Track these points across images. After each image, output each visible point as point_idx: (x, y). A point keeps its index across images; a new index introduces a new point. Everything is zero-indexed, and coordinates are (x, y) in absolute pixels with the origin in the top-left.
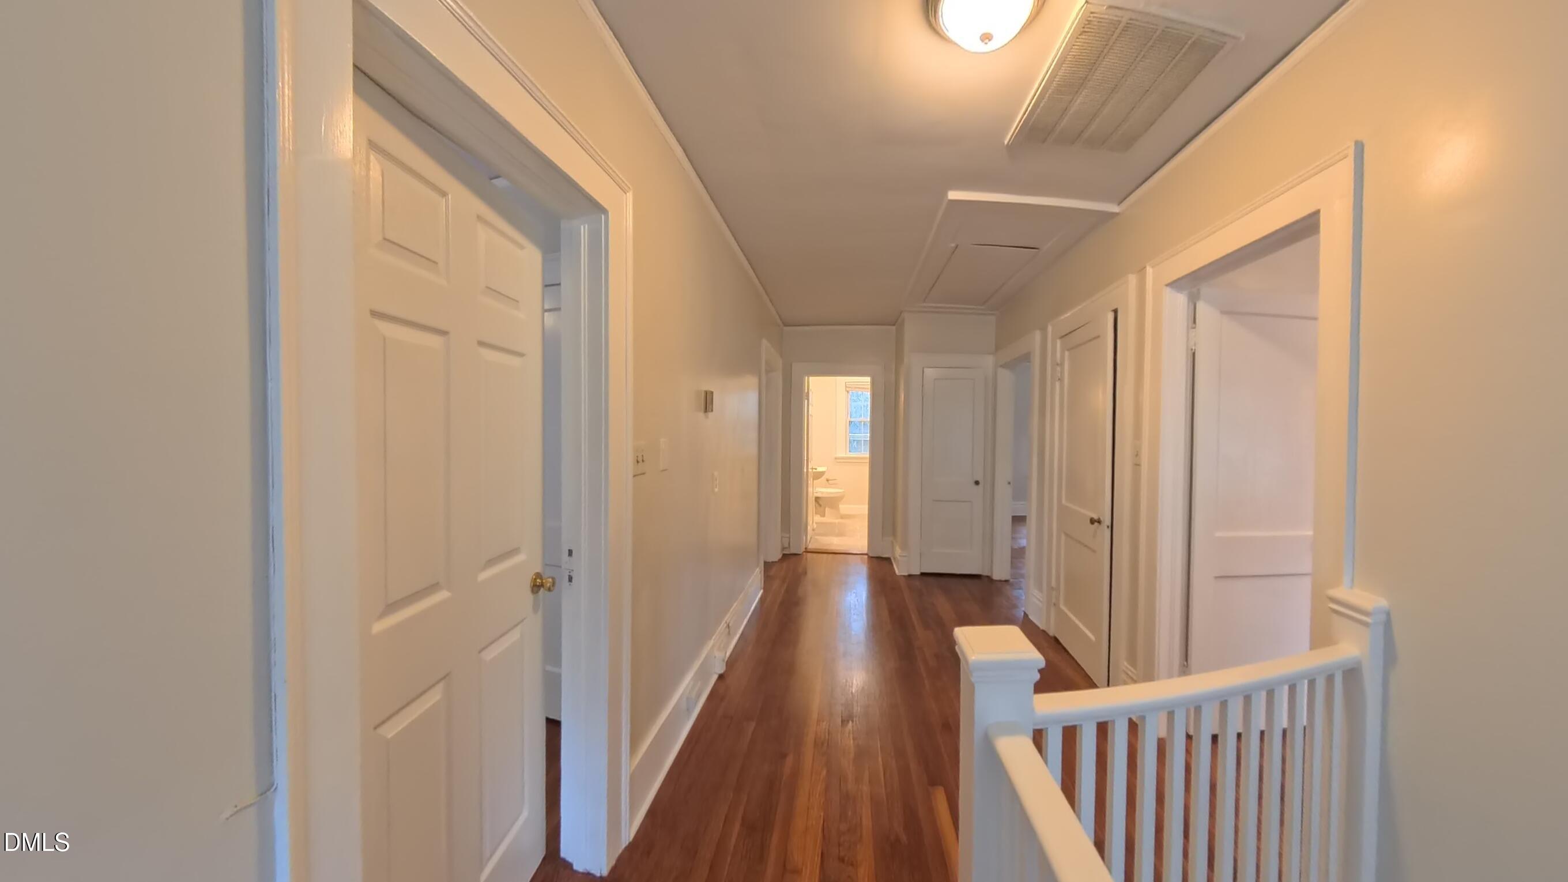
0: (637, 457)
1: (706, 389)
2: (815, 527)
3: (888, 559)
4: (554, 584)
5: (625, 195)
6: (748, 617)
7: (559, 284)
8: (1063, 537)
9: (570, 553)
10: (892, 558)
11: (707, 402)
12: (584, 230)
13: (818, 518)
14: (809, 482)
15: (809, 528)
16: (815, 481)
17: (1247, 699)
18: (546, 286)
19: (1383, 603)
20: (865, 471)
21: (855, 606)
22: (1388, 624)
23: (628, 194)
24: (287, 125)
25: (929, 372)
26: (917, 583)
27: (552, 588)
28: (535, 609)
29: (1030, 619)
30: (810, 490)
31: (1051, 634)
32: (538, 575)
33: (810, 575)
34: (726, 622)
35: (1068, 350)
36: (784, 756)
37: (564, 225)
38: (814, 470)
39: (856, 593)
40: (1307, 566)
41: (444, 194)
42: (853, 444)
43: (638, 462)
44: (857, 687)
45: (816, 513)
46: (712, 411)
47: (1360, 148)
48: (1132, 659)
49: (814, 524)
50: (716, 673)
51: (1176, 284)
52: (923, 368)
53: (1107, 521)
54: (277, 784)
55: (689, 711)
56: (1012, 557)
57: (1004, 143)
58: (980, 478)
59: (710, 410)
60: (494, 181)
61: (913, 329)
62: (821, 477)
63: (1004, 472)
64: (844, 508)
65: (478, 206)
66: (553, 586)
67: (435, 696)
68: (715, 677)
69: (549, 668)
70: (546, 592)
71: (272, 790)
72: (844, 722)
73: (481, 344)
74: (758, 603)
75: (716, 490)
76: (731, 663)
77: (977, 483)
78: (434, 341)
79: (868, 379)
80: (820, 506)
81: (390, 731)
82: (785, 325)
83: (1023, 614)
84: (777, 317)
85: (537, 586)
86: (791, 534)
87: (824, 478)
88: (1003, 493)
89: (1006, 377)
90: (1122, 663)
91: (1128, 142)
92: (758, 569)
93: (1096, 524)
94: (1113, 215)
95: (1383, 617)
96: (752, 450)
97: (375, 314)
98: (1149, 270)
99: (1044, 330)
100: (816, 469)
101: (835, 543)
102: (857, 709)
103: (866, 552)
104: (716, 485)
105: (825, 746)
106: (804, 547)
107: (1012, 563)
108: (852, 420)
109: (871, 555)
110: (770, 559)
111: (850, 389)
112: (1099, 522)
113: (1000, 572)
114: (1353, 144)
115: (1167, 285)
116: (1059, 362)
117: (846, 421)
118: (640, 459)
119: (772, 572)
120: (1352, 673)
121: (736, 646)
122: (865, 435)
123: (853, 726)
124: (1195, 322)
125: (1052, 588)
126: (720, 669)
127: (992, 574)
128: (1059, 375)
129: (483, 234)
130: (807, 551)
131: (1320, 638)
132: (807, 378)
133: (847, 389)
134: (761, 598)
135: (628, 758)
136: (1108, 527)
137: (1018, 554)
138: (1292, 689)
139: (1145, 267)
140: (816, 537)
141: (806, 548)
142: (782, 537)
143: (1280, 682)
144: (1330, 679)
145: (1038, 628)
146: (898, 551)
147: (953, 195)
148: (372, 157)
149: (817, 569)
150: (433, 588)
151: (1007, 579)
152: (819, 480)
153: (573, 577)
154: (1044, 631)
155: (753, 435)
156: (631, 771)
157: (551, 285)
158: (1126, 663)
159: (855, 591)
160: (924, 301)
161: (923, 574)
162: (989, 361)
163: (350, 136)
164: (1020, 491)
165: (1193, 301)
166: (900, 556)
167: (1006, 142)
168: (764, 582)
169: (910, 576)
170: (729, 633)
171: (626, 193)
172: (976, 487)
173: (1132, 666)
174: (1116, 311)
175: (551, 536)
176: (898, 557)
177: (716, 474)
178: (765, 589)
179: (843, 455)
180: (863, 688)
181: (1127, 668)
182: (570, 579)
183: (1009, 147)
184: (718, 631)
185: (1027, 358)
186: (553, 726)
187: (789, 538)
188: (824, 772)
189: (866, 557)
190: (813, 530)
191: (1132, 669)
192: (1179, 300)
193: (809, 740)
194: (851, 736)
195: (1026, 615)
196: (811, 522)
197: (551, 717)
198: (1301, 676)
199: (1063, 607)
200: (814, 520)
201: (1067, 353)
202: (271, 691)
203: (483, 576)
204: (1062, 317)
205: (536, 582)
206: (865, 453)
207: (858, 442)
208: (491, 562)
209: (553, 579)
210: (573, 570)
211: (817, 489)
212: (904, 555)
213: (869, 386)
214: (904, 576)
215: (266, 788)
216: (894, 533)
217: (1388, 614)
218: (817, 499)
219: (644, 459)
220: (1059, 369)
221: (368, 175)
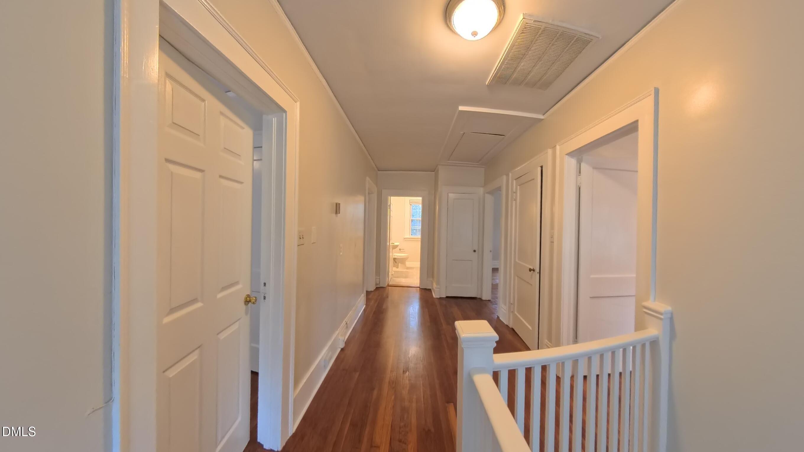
0: (300, 236)
1: (336, 202)
2: (393, 273)
3: (430, 290)
4: (256, 300)
5: (296, 103)
6: (357, 319)
7: (262, 147)
8: (516, 278)
9: (265, 284)
10: (432, 290)
11: (337, 209)
12: (275, 120)
13: (395, 269)
14: (390, 250)
15: (390, 274)
16: (393, 250)
17: (602, 356)
18: (255, 148)
19: (669, 308)
20: (418, 245)
21: (412, 313)
22: (671, 319)
23: (297, 103)
24: (125, 65)
25: (451, 195)
26: (444, 302)
27: (255, 303)
28: (246, 313)
29: (500, 320)
30: (391, 254)
31: (511, 326)
32: (248, 296)
33: (390, 298)
34: (346, 322)
35: (519, 186)
36: (373, 389)
37: (264, 117)
38: (393, 244)
39: (413, 307)
40: (633, 292)
41: (203, 100)
42: (413, 232)
43: (300, 238)
44: (411, 354)
45: (394, 266)
46: (340, 213)
47: (657, 91)
48: (550, 339)
49: (393, 272)
50: (340, 348)
51: (571, 154)
52: (448, 194)
53: (537, 270)
54: (114, 398)
55: (325, 367)
56: (492, 289)
57: (486, 84)
58: (476, 249)
59: (339, 213)
60: (227, 93)
61: (443, 173)
62: (396, 248)
63: (488, 246)
64: (408, 264)
65: (220, 107)
66: (256, 302)
67: (194, 357)
68: (339, 350)
69: (253, 345)
70: (253, 305)
71: (111, 401)
72: (404, 372)
73: (221, 177)
74: (363, 311)
75: (341, 254)
76: (348, 342)
77: (475, 251)
78: (198, 175)
79: (421, 198)
80: (396, 262)
81: (171, 374)
82: (379, 171)
83: (497, 317)
84: (374, 165)
85: (247, 301)
86: (380, 277)
87: (398, 249)
88: (488, 256)
89: (489, 198)
90: (544, 340)
91: (546, 85)
92: (363, 294)
93: (532, 271)
94: (541, 120)
95: (669, 316)
96: (361, 233)
97: (167, 160)
98: (558, 147)
99: (508, 175)
100: (394, 244)
101: (403, 281)
102: (412, 365)
103: (419, 286)
104: (341, 251)
105: (394, 384)
106: (387, 284)
107: (492, 291)
108: (413, 219)
109: (421, 288)
110: (370, 290)
111: (412, 203)
112: (534, 270)
113: (486, 296)
114: (654, 88)
115: (566, 155)
116: (515, 191)
117: (410, 219)
118: (301, 237)
119: (370, 296)
120: (654, 343)
121: (350, 333)
122: (419, 227)
123: (408, 374)
124: (580, 173)
125: (511, 303)
126: (342, 345)
127: (482, 297)
128: (515, 198)
129: (223, 121)
130: (388, 286)
131: (639, 326)
132: (389, 197)
133: (410, 203)
134: (364, 310)
135: (293, 390)
136: (538, 273)
137: (495, 287)
138: (624, 350)
139: (556, 146)
140: (394, 278)
141: (388, 284)
142: (376, 279)
143: (618, 347)
144: (643, 346)
145: (505, 324)
146: (435, 285)
147: (461, 108)
148: (167, 81)
149: (394, 295)
150: (194, 301)
151: (490, 299)
152: (396, 249)
153: (266, 297)
154: (507, 325)
155: (361, 226)
156: (294, 397)
157: (257, 147)
158: (546, 341)
159: (412, 306)
160: (449, 160)
161: (447, 297)
162: (481, 190)
163: (157, 72)
164: (496, 256)
165: (579, 162)
166: (436, 288)
167: (487, 83)
168: (366, 301)
169: (440, 298)
170: (347, 327)
171: (296, 102)
172: (474, 253)
173: (549, 342)
174: (542, 167)
175: (255, 276)
176: (434, 288)
177: (341, 245)
178: (366, 305)
179: (408, 237)
180: (415, 354)
181: (547, 342)
182: (265, 298)
183: (490, 86)
184: (341, 326)
185: (499, 189)
186: (255, 375)
187: (380, 279)
188: (393, 397)
189: (419, 288)
190: (392, 275)
191: (550, 344)
192: (572, 162)
193: (387, 380)
194: (408, 378)
195: (498, 317)
196: (391, 271)
197: (254, 370)
198: (629, 344)
199: (516, 313)
200: (392, 270)
201: (518, 187)
202: (112, 350)
203: (220, 296)
204: (516, 169)
205: (247, 299)
206: (419, 236)
207: (416, 230)
208: (224, 289)
209: (256, 297)
210: (266, 293)
211: (394, 254)
212: (438, 287)
213: (421, 202)
214: (437, 298)
215: (109, 400)
216: (433, 277)
217: (672, 314)
218: (395, 259)
219: (303, 237)
220: (514, 194)
221: (165, 91)
